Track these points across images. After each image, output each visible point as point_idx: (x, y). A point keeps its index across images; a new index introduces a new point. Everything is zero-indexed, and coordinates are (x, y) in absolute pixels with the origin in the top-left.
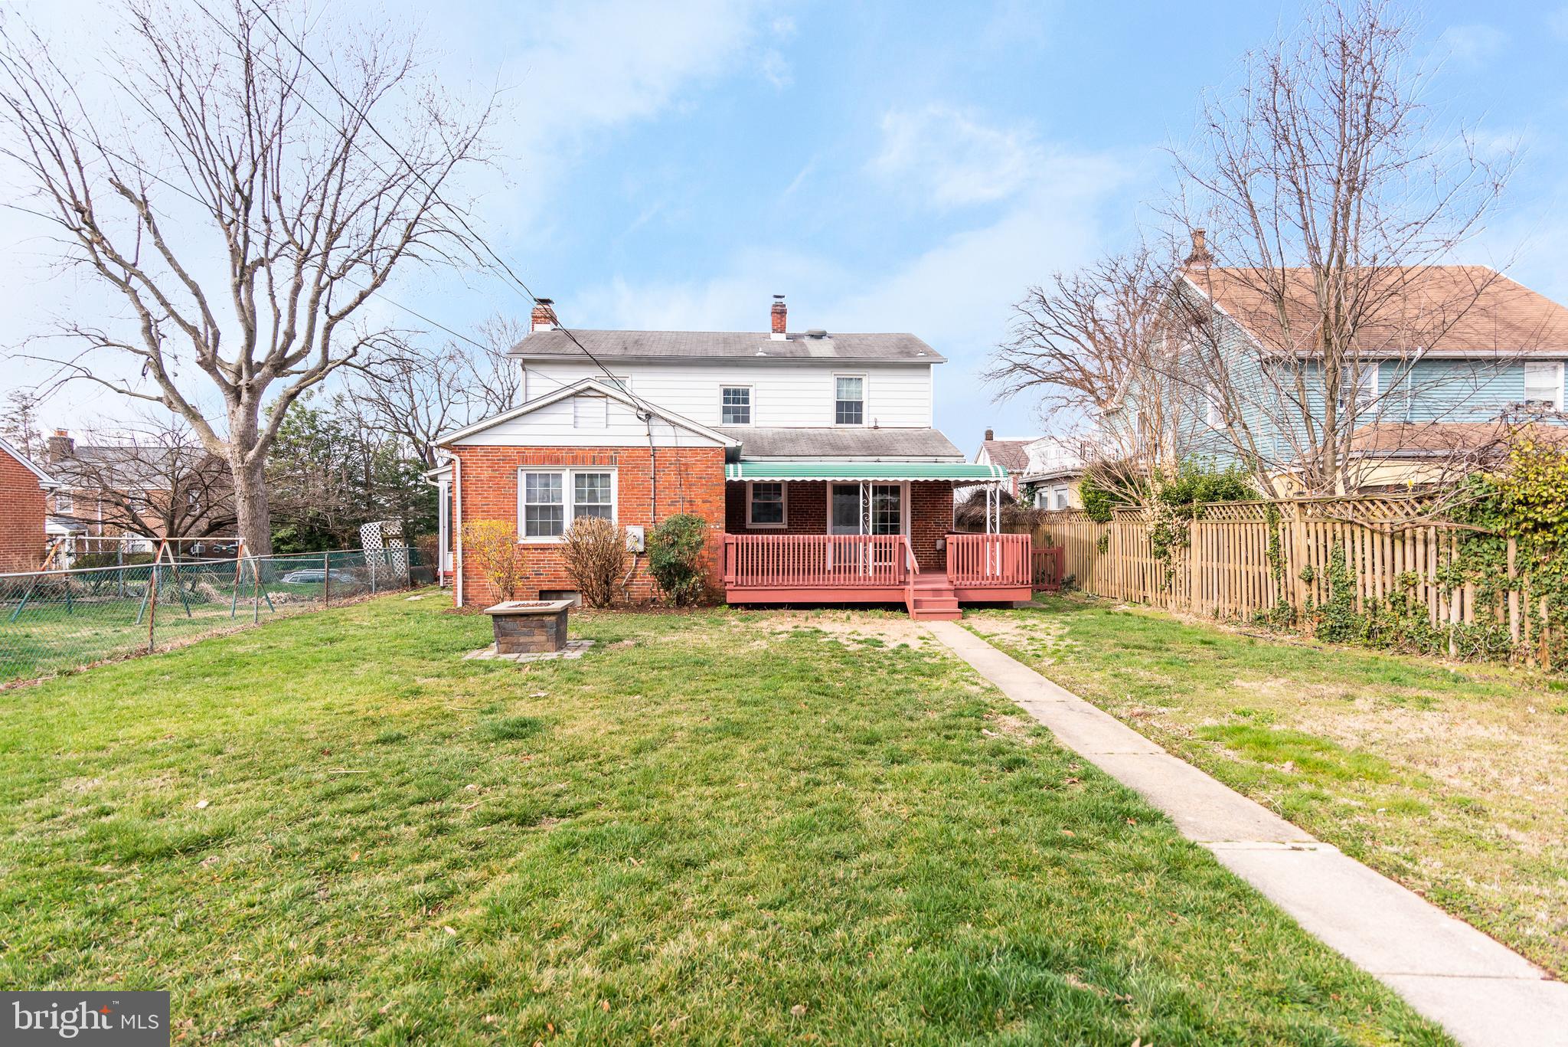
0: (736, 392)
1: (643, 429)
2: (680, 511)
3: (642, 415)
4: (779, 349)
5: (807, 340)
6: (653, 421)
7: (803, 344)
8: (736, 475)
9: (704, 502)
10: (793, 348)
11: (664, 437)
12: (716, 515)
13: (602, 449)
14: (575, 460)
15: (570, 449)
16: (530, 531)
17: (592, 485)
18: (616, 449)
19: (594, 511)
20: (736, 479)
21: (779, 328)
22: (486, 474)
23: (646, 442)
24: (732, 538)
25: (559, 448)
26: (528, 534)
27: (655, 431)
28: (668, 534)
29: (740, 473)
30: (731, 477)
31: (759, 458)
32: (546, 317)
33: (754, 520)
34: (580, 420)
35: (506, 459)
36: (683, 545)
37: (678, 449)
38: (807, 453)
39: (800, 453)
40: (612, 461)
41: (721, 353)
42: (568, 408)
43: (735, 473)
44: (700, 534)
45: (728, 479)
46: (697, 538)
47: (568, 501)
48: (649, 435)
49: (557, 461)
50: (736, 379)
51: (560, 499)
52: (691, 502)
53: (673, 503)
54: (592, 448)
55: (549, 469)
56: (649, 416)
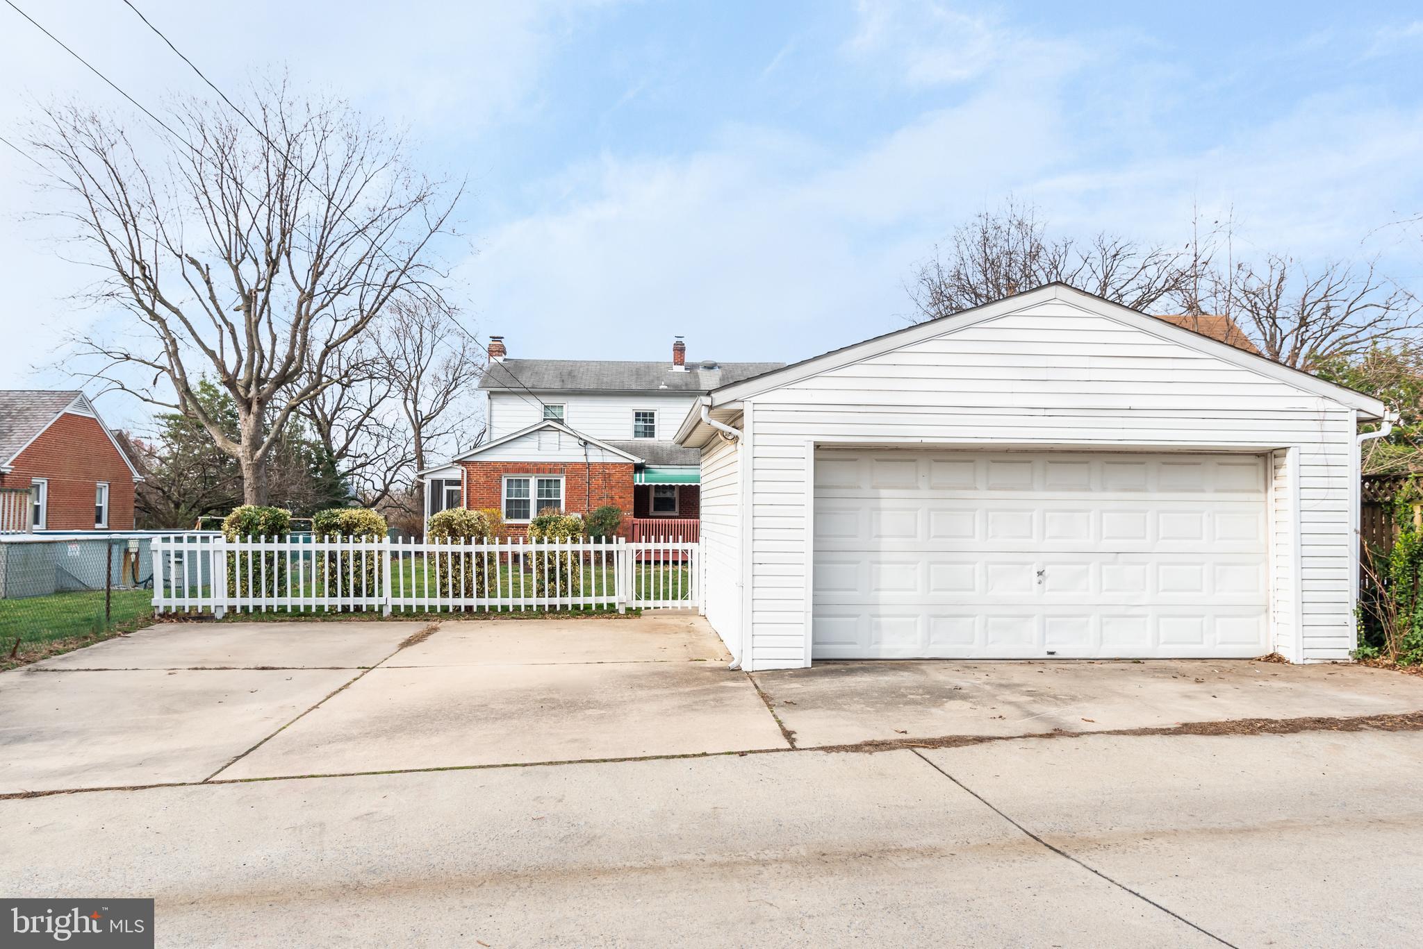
0: (645, 415)
1: (582, 451)
2: (605, 503)
3: (582, 443)
4: (677, 381)
5: (700, 371)
6: (589, 446)
7: (697, 376)
8: (640, 482)
9: (620, 498)
10: (689, 380)
11: (595, 457)
12: (628, 506)
13: (556, 464)
14: (538, 471)
15: (535, 464)
16: (509, 515)
17: (547, 486)
18: (564, 464)
19: (549, 503)
20: (641, 484)
21: (679, 360)
22: (482, 480)
23: (583, 460)
24: (637, 521)
25: (529, 463)
26: (507, 517)
27: (590, 453)
28: (598, 518)
29: (643, 480)
30: (637, 483)
31: (658, 466)
32: (499, 351)
33: (655, 510)
34: (542, 445)
35: (496, 470)
36: (607, 524)
37: (604, 465)
38: (693, 463)
39: (688, 463)
40: (561, 471)
41: (634, 387)
42: (535, 437)
43: (640, 480)
44: (618, 518)
45: (635, 484)
46: (616, 521)
47: (533, 497)
48: (586, 455)
49: (527, 471)
50: (645, 405)
51: (528, 496)
52: (612, 498)
53: (600, 499)
54: (550, 464)
55: (522, 476)
56: (586, 443)
